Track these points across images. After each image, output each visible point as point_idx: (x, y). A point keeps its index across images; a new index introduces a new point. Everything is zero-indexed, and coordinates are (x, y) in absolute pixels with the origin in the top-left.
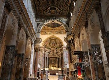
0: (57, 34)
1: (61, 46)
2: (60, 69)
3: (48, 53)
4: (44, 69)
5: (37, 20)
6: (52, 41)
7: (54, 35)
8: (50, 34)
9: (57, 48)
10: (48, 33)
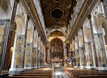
0: (59, 36)
1: (62, 44)
2: (61, 60)
3: (53, 49)
4: (51, 60)
5: (47, 30)
6: (56, 41)
7: (58, 37)
8: (54, 36)
9: (59, 46)
10: (53, 35)
